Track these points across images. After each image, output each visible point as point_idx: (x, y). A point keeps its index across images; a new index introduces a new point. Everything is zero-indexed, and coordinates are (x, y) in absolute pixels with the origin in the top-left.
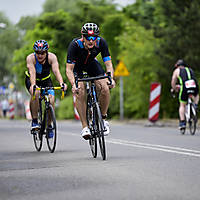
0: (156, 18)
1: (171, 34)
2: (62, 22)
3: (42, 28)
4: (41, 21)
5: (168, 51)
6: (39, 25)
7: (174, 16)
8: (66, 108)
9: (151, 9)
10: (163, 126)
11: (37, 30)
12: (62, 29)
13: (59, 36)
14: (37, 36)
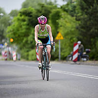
0: (77, 11)
1: (84, 19)
2: (31, 13)
3: (21, 16)
4: (20, 12)
5: (82, 27)
6: (19, 14)
7: (86, 10)
8: (33, 55)
9: (75, 7)
10: (79, 64)
11: (18, 17)
12: (31, 16)
13: (29, 20)
14: (19, 19)
